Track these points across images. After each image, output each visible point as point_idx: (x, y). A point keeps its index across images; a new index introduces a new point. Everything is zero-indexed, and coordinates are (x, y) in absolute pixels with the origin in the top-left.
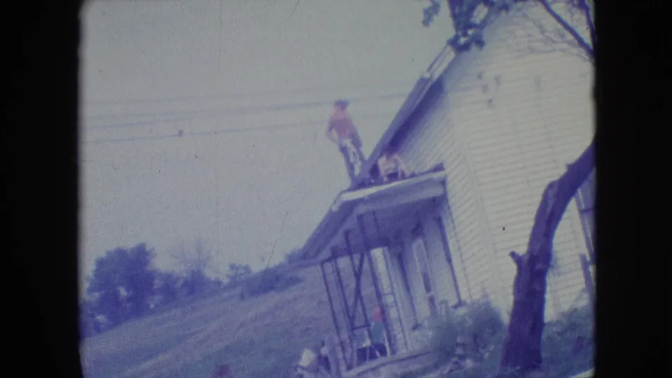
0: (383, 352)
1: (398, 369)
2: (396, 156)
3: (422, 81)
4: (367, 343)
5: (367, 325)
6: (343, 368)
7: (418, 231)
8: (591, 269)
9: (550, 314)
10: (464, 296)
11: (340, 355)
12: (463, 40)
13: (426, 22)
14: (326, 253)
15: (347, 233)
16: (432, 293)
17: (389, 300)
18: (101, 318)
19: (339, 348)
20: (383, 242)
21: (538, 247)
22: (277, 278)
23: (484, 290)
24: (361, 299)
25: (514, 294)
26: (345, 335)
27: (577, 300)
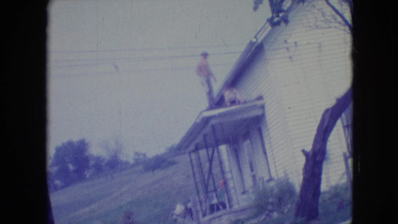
0: (224, 207)
1: (233, 218)
2: (235, 91)
3: (251, 44)
4: (215, 201)
5: (215, 190)
6: (201, 215)
7: (247, 136)
8: (350, 161)
9: (324, 187)
10: (273, 175)
11: (199, 208)
12: (276, 20)
13: (255, 8)
14: (192, 147)
15: (205, 136)
16: (254, 172)
17: (229, 176)
18: (58, 182)
19: (198, 204)
20: (226, 141)
21: (318, 147)
22: (163, 161)
23: (285, 171)
24: (212, 174)
25: (303, 174)
26: (202, 197)
27: (341, 179)
